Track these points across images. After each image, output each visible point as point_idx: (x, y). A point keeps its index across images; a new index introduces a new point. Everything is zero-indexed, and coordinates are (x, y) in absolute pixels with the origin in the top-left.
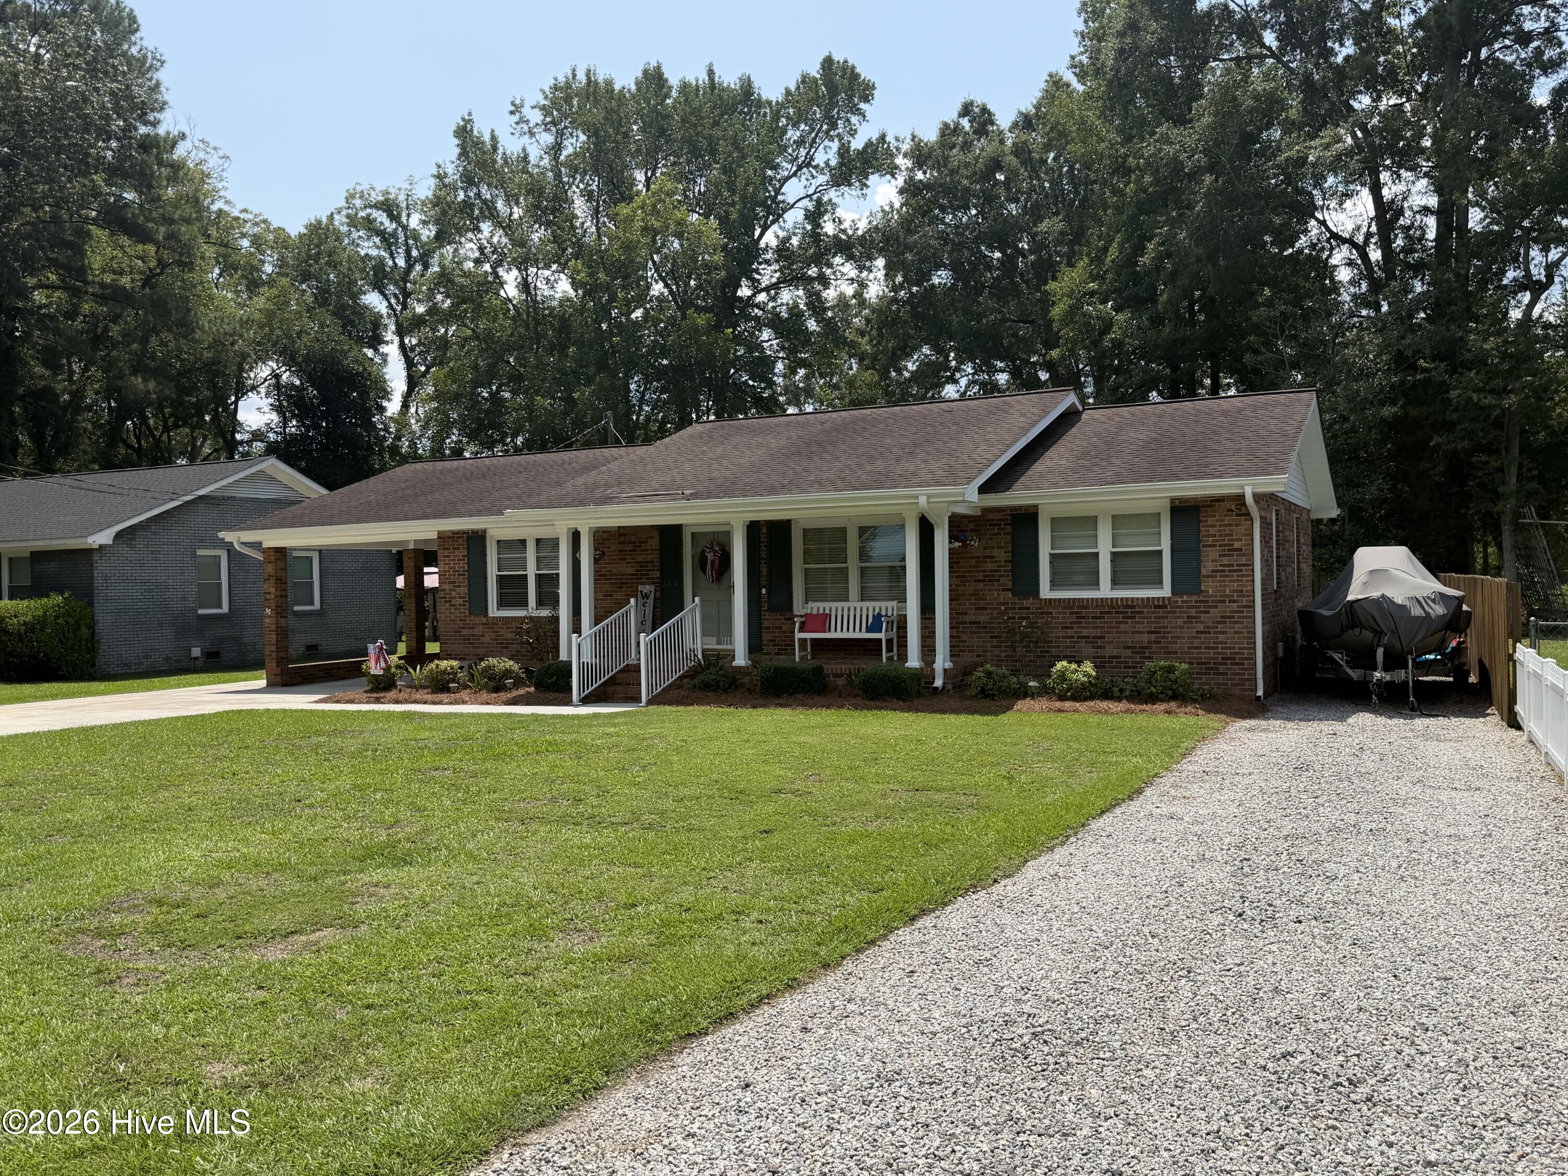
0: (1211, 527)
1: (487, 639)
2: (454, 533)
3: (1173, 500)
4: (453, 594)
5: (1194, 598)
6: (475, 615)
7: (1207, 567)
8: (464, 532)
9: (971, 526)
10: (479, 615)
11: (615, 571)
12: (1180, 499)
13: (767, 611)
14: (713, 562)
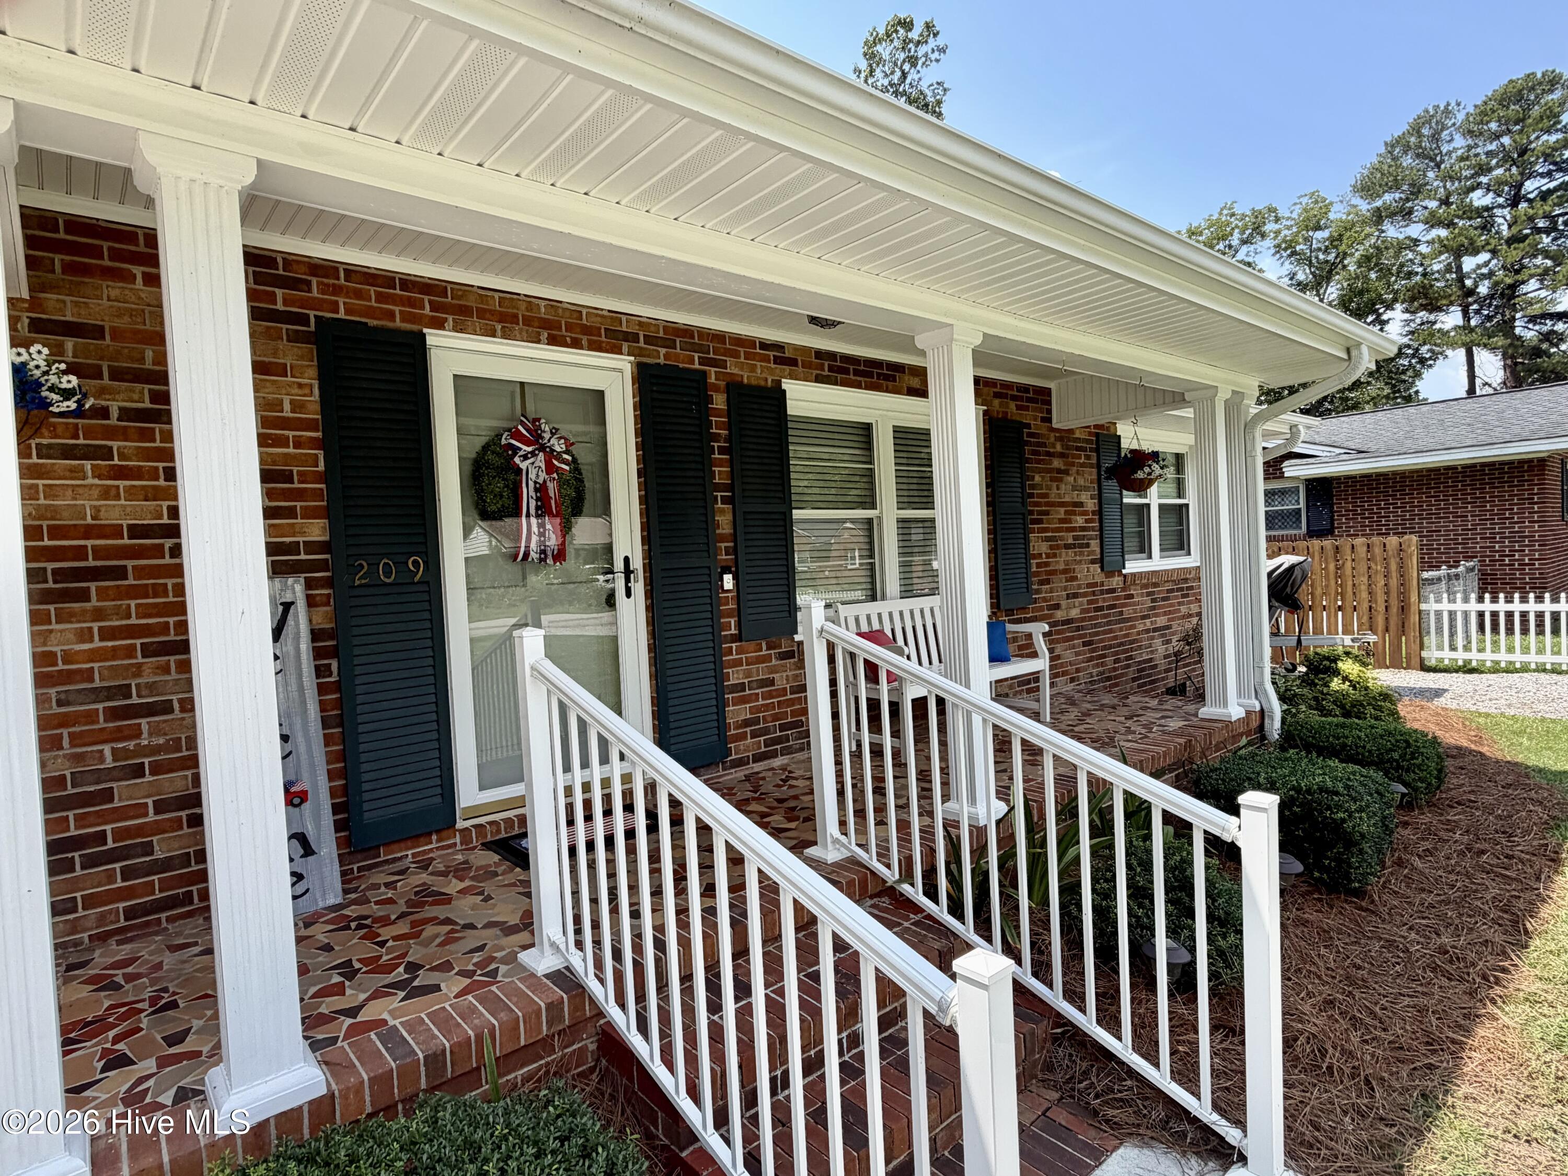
13: (738, 638)
14: (541, 489)
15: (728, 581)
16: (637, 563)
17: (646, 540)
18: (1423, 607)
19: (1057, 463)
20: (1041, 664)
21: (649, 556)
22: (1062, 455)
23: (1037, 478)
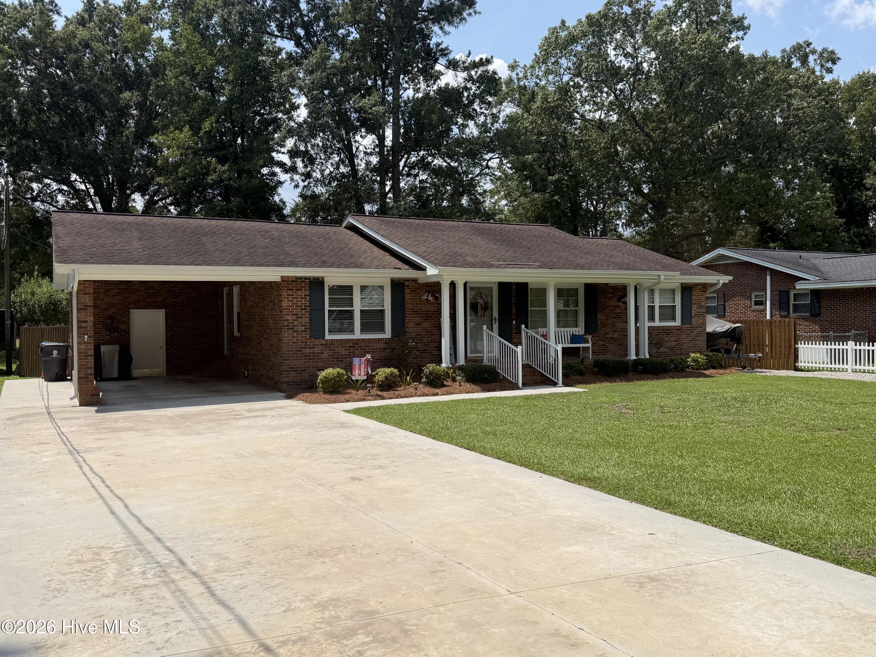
0: (696, 295)
1: (325, 355)
2: (297, 278)
3: (682, 284)
4: (296, 323)
5: (689, 326)
6: (315, 338)
7: (694, 313)
8: (306, 278)
9: (611, 291)
10: (319, 338)
11: (423, 309)
12: (686, 284)
13: (515, 333)
14: (481, 305)
15: (514, 322)
16: (497, 318)
17: (499, 314)
18: (796, 346)
19: (610, 295)
20: (589, 345)
21: (499, 316)
22: (612, 293)
23: (602, 299)
